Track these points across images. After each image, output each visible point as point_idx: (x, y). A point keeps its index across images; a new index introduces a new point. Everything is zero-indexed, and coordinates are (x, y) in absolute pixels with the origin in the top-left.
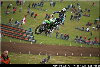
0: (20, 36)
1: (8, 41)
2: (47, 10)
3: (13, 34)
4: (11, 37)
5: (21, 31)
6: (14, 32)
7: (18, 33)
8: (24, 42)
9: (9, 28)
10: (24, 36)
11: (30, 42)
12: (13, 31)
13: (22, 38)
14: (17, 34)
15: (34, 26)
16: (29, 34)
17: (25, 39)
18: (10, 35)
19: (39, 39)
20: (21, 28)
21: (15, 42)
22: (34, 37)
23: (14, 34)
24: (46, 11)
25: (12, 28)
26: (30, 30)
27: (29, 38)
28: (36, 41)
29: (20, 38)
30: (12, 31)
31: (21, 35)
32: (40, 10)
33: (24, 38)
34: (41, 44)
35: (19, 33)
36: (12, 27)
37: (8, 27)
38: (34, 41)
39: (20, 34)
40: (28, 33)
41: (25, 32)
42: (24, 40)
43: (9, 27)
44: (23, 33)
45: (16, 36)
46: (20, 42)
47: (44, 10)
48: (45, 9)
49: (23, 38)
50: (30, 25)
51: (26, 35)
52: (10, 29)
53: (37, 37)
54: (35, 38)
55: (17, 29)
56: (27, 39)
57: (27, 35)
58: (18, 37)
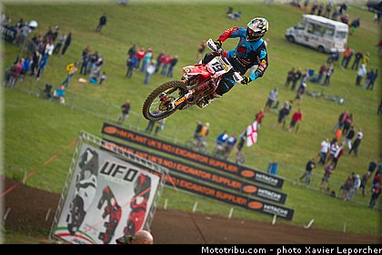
0: (233, 192)
1: (184, 208)
2: (342, 101)
3: (207, 183)
4: (199, 193)
5: (239, 174)
6: (212, 173)
7: (226, 181)
8: (244, 213)
9: (193, 160)
10: (247, 193)
11: (267, 217)
12: (207, 171)
13: (239, 200)
14: (221, 184)
15: (288, 155)
16: (266, 187)
17: (250, 205)
18: (194, 187)
19: (303, 206)
20: (239, 163)
21: (211, 213)
22: (284, 196)
23: (210, 181)
24: (339, 103)
25: (205, 160)
26: (273, 171)
27: (266, 201)
28: (291, 212)
29: (230, 197)
30: (203, 170)
31: (237, 189)
32: (317, 97)
33: (246, 198)
34: (310, 228)
35: (229, 178)
36: (205, 156)
37: (189, 155)
38: (286, 212)
39: (234, 183)
40: (263, 183)
41: (253, 179)
42: (245, 206)
43: (194, 156)
44: (244, 180)
45: (216, 190)
46: (230, 215)
47: (333, 100)
48: (337, 97)
49: (244, 201)
50: (273, 151)
51: (254, 190)
52: (198, 162)
53: (298, 200)
54: (288, 204)
55: (222, 165)
56: (259, 206)
57: (258, 188)
58: (225, 196)
